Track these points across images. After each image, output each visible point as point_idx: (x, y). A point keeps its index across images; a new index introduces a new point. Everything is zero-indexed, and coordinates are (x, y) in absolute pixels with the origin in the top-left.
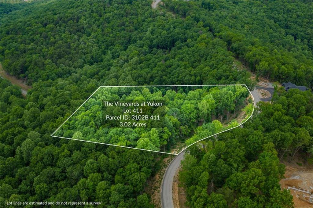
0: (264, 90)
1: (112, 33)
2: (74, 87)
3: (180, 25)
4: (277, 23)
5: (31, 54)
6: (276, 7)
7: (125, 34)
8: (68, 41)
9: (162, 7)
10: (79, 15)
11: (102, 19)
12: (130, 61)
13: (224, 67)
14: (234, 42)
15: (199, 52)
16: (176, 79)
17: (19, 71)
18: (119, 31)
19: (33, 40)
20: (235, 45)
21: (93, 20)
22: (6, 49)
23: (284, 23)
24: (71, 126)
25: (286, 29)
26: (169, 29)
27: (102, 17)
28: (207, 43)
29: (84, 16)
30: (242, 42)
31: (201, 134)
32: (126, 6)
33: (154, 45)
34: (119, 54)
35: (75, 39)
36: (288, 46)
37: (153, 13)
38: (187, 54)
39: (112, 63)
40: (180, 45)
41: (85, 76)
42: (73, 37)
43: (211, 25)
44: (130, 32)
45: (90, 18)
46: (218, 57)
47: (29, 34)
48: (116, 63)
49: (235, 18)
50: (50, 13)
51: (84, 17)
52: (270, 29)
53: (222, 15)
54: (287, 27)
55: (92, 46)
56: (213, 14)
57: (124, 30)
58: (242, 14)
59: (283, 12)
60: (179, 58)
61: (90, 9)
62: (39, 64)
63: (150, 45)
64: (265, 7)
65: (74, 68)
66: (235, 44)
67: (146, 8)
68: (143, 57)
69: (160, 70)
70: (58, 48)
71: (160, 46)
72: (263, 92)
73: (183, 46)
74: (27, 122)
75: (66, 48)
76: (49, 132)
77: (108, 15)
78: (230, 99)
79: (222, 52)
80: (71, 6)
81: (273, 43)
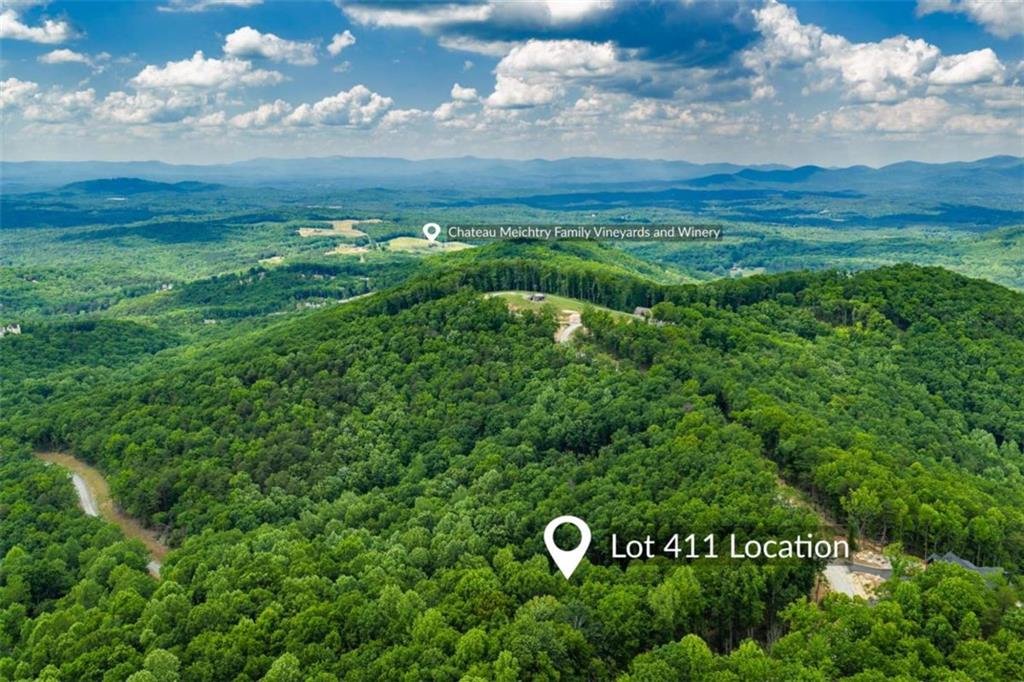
0: (873, 576)
1: (434, 407)
2: (299, 547)
3: (632, 388)
4: (939, 392)
5: (197, 456)
6: (932, 349)
7: (472, 409)
8: (307, 424)
9: (585, 340)
10: (347, 357)
11: (410, 368)
12: (475, 480)
13: (745, 499)
14: (787, 437)
15: (676, 460)
16: (600, 531)
17: (154, 502)
18: (456, 402)
19: (210, 420)
20: (786, 445)
21: (386, 370)
22: (130, 442)
23: (960, 395)
24: (272, 646)
25: (968, 414)
26: (599, 398)
27: (412, 364)
28: (702, 437)
29: (361, 359)
30: (808, 436)
31: (643, 670)
32: (482, 335)
33: (551, 441)
34: (448, 463)
35: (327, 419)
36: (973, 461)
37: (557, 355)
38: (643, 464)
39: (423, 488)
40: (624, 440)
41: (340, 522)
42: (321, 414)
43: (723, 391)
44: (486, 403)
45: (378, 365)
46: (730, 473)
47: (200, 402)
48: (433, 487)
49: (804, 375)
50: (269, 350)
51: (362, 363)
52: (916, 409)
53: (762, 367)
54: (970, 406)
55: (374, 442)
56: (734, 361)
57: (470, 399)
58: (826, 365)
59: (953, 362)
60: (618, 474)
61: (381, 341)
62: (213, 486)
63: (538, 440)
64: (897, 347)
65: (311, 498)
66: (789, 442)
67: (538, 341)
68: (512, 471)
69: (558, 507)
70: (276, 442)
71: (570, 444)
72: (869, 582)
73: (633, 443)
74: (147, 633)
75: (298, 443)
76: (206, 658)
77: (429, 357)
78: (747, 586)
79: (745, 459)
80: (330, 332)
81: (923, 450)
